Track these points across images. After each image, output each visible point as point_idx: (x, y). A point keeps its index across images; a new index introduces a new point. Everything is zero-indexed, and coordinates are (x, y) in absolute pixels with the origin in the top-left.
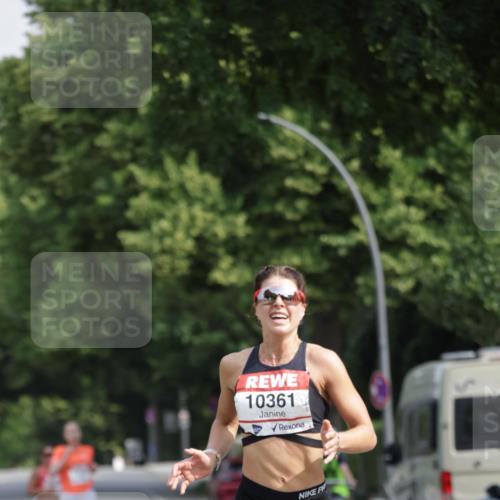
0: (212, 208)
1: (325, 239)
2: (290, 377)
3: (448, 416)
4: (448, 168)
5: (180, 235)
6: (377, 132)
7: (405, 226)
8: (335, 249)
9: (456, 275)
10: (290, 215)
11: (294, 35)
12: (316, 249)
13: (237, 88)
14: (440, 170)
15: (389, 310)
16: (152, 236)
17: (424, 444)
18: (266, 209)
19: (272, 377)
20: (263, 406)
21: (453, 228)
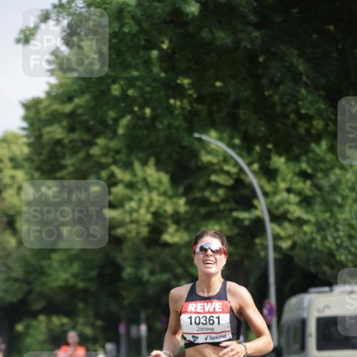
0: (164, 194)
1: (235, 214)
2: (217, 305)
3: (312, 328)
4: (314, 169)
5: (143, 211)
6: (270, 146)
7: (286, 206)
8: (242, 221)
9: (319, 238)
10: (213, 199)
11: (218, 84)
12: (230, 221)
13: (181, 117)
14: (309, 171)
15: (276, 260)
16: (125, 212)
17: (297, 346)
18: (198, 195)
19: (206, 304)
20: (199, 323)
21: (317, 208)
